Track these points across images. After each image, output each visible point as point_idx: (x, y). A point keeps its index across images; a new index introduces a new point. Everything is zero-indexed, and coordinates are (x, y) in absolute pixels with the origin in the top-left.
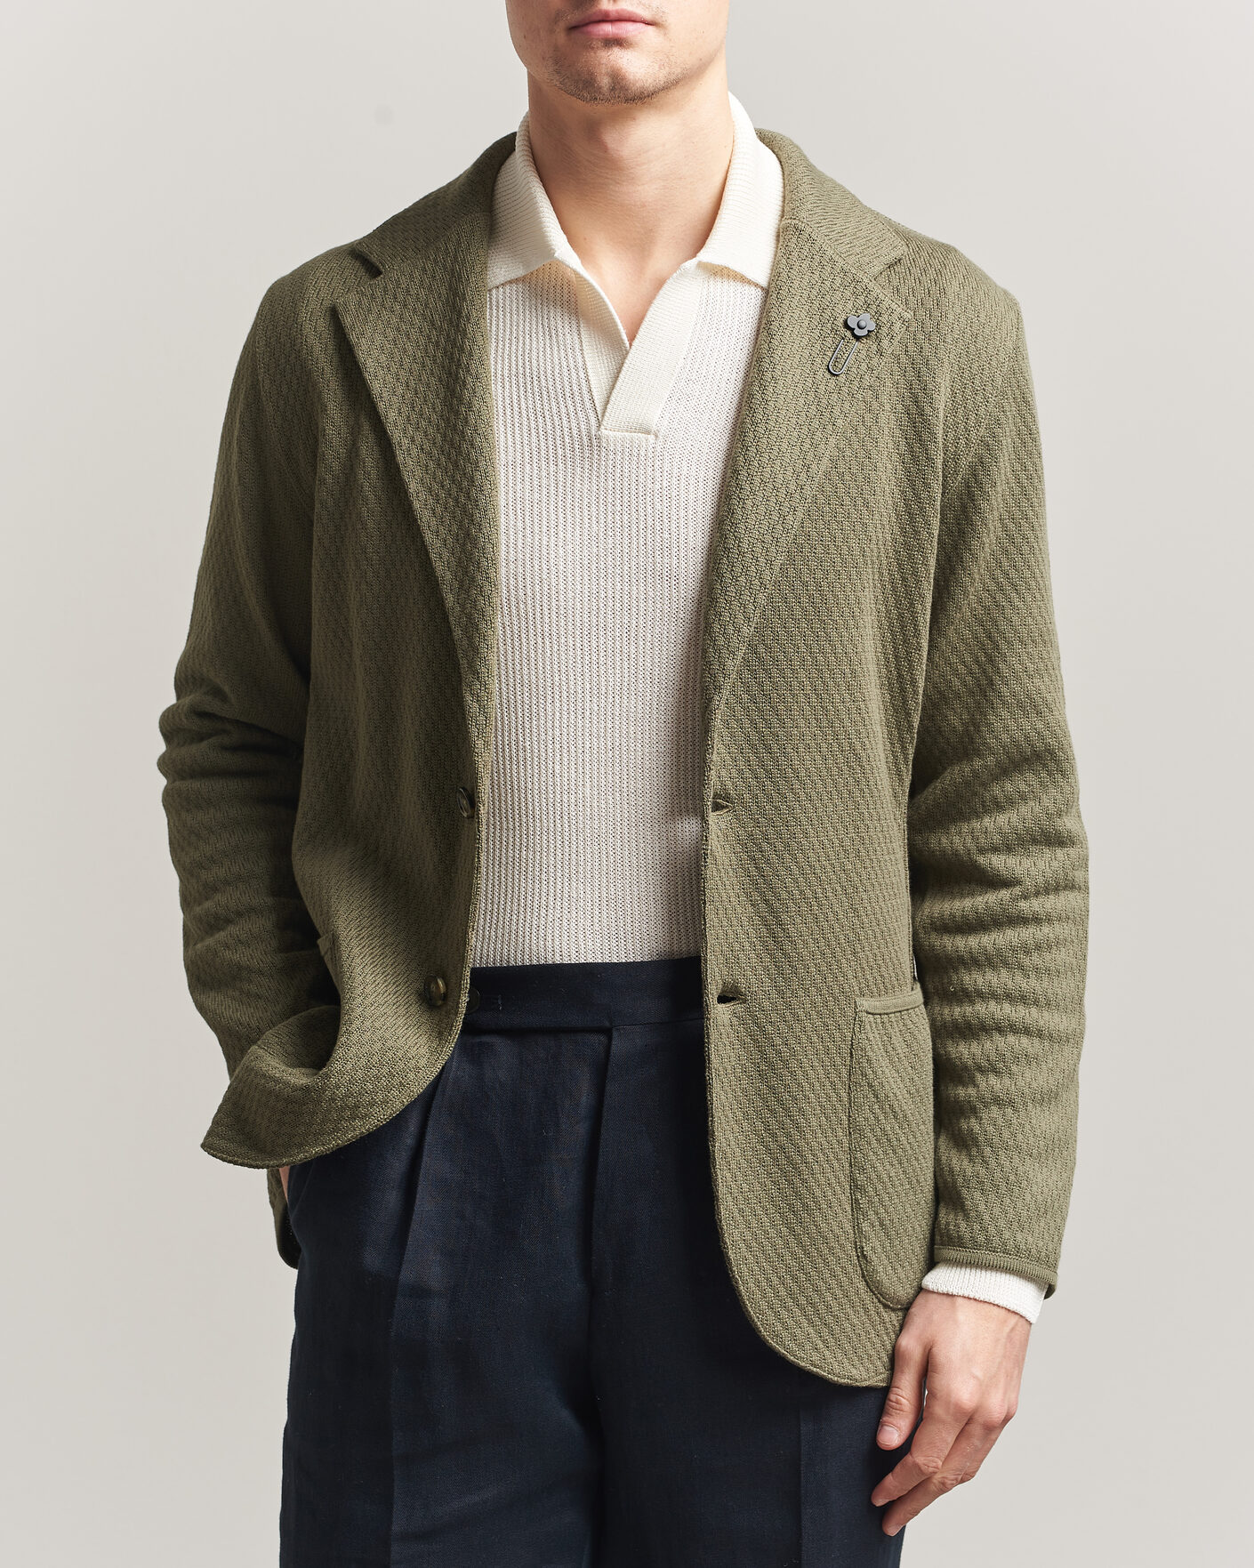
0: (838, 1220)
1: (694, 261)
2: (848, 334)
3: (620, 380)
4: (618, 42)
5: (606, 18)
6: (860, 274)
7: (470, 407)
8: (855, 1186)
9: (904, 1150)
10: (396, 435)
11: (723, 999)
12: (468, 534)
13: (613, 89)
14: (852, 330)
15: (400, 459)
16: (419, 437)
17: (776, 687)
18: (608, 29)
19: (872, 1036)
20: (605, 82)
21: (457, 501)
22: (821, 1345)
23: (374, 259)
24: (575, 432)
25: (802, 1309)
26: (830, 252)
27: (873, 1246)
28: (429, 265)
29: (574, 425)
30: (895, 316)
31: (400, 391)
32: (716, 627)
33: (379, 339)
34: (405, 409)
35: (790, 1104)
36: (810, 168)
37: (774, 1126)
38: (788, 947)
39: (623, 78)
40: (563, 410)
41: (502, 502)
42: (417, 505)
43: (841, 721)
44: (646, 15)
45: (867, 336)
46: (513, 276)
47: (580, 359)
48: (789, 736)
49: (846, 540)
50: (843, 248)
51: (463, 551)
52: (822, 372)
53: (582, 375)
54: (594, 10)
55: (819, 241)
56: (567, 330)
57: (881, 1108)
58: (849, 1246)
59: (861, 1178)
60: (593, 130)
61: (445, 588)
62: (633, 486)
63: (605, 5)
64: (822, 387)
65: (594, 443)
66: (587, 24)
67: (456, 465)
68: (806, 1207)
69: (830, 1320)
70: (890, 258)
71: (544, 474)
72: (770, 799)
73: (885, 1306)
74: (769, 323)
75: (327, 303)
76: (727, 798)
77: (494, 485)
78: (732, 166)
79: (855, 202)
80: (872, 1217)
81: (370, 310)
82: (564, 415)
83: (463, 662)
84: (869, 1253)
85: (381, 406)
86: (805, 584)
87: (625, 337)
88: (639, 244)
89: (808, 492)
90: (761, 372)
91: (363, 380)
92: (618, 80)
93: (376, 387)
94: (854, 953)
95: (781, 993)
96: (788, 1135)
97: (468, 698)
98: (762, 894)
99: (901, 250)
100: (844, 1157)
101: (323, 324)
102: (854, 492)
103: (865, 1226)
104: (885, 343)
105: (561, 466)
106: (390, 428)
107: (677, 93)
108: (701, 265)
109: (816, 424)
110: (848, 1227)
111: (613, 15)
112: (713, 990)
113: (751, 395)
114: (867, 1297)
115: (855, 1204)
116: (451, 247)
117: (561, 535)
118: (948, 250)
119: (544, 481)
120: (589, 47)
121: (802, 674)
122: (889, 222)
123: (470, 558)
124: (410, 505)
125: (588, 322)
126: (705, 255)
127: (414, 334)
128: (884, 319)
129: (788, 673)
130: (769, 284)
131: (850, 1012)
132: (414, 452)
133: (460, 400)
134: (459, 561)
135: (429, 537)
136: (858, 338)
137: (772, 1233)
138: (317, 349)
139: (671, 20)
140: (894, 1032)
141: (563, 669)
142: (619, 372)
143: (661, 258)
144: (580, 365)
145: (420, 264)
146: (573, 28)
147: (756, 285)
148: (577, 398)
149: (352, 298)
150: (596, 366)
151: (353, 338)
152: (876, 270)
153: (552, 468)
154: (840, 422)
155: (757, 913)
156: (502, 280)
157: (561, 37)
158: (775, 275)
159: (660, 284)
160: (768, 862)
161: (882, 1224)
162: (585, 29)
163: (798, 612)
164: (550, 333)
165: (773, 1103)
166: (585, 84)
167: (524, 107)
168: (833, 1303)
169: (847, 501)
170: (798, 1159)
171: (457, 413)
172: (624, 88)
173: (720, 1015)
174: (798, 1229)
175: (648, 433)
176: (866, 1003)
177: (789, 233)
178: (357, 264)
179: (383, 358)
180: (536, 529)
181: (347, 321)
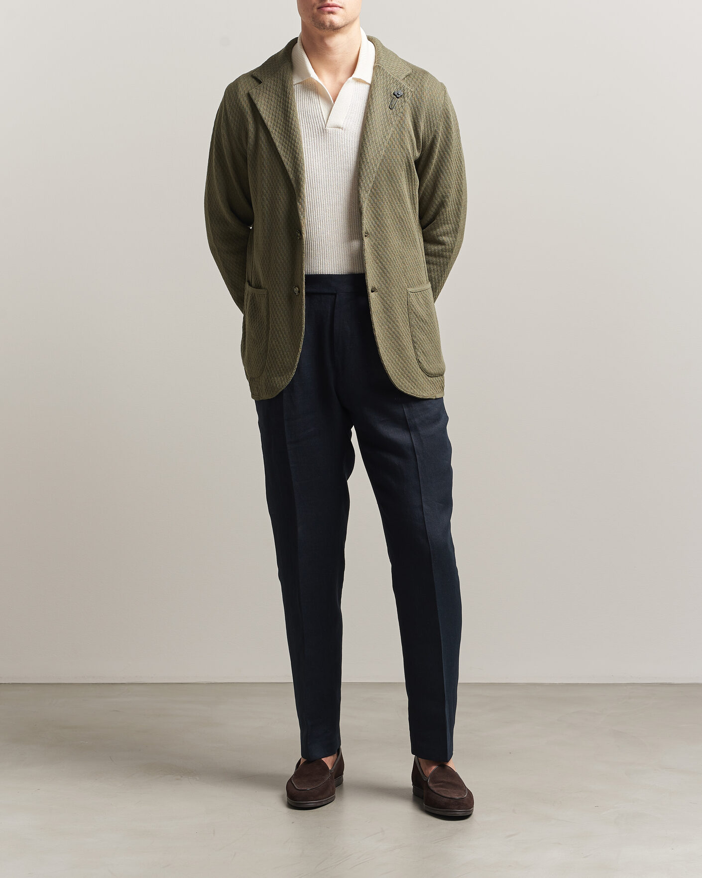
0: (411, 352)
1: (351, 78)
2: (395, 97)
3: (331, 113)
4: (332, 13)
5: (329, 6)
6: (398, 79)
7: (292, 119)
8: (414, 342)
9: (427, 331)
10: (271, 129)
11: (372, 292)
12: (295, 157)
13: (330, 26)
14: (396, 95)
15: (273, 136)
16: (278, 129)
17: (378, 200)
18: (329, 9)
19: (413, 298)
20: (328, 24)
21: (291, 147)
22: (413, 388)
23: (259, 78)
24: (319, 128)
25: (406, 378)
26: (389, 73)
27: (422, 358)
28: (275, 79)
29: (318, 126)
30: (409, 91)
31: (271, 116)
32: (362, 184)
33: (263, 102)
34: (272, 121)
35: (394, 319)
36: (383, 47)
37: (390, 326)
38: (388, 275)
39: (334, 23)
40: (315, 121)
41: (303, 147)
42: (279, 149)
43: (397, 209)
44: (340, 5)
45: (401, 97)
46: (299, 82)
47: (319, 106)
48: (383, 214)
49: (396, 157)
50: (392, 71)
51: (294, 162)
52: (388, 109)
53: (320, 111)
54: (326, 3)
55: (386, 70)
56: (315, 98)
57: (418, 319)
58: (415, 359)
59: (415, 339)
60: (322, 39)
61: (290, 173)
62: (336, 144)
63: (329, 2)
64: (388, 113)
65: (324, 131)
66: (323, 7)
67: (290, 137)
68: (403, 349)
69: (414, 380)
70: (407, 74)
71: (310, 140)
72: (379, 233)
73: (428, 376)
74: (372, 95)
75: (246, 92)
76: (367, 233)
77: (301, 142)
78: (361, 49)
79: (397, 56)
80: (420, 351)
81: (260, 93)
82: (315, 123)
83: (297, 194)
84: (421, 361)
85: (266, 121)
86: (385, 171)
87: (332, 100)
88: (335, 72)
89: (385, 144)
90: (370, 110)
91: (260, 114)
92: (331, 23)
93: (264, 116)
94: (405, 275)
95: (388, 288)
96: (395, 328)
97: (298, 204)
98: (379, 260)
99: (410, 71)
100: (410, 334)
101: (245, 99)
102: (398, 143)
103: (419, 353)
104: (406, 99)
105: (315, 138)
106: (269, 127)
107: (346, 28)
108: (353, 78)
109: (387, 124)
110: (414, 354)
111: (331, 5)
112: (370, 289)
113: (367, 117)
114: (422, 373)
115: (415, 347)
116: (282, 74)
117: (317, 158)
118: (425, 73)
119: (311, 143)
120: (323, 13)
121: (385, 196)
122: (408, 63)
123: (296, 163)
124: (277, 149)
125: (321, 95)
126: (354, 76)
127: (273, 100)
128: (406, 91)
129: (381, 196)
130: (372, 83)
131: (406, 292)
132: (277, 134)
133: (289, 117)
134: (293, 165)
135: (283, 158)
136: (398, 98)
137: (394, 357)
138: (245, 106)
139: (347, 7)
140: (420, 297)
141: (319, 197)
142: (331, 110)
143: (341, 76)
144: (319, 108)
145: (273, 79)
146: (319, 8)
147: (367, 83)
148: (319, 118)
149: (254, 90)
150: (324, 109)
151: (256, 102)
152: (403, 78)
153: (313, 139)
154: (394, 123)
155: (378, 265)
156: (296, 83)
157: (315, 10)
158: (373, 81)
159: (342, 85)
160: (380, 251)
161: (423, 352)
162: (322, 8)
163: (383, 179)
164: (310, 99)
165: (389, 320)
166: (322, 25)
167: (300, 31)
168: (414, 376)
169: (396, 146)
170: (398, 335)
171: (289, 122)
172: (333, 26)
173: (373, 296)
174: (402, 355)
175: (340, 128)
176: (410, 290)
177: (377, 68)
178: (253, 79)
179: (265, 107)
180: (309, 157)
181: (253, 97)
